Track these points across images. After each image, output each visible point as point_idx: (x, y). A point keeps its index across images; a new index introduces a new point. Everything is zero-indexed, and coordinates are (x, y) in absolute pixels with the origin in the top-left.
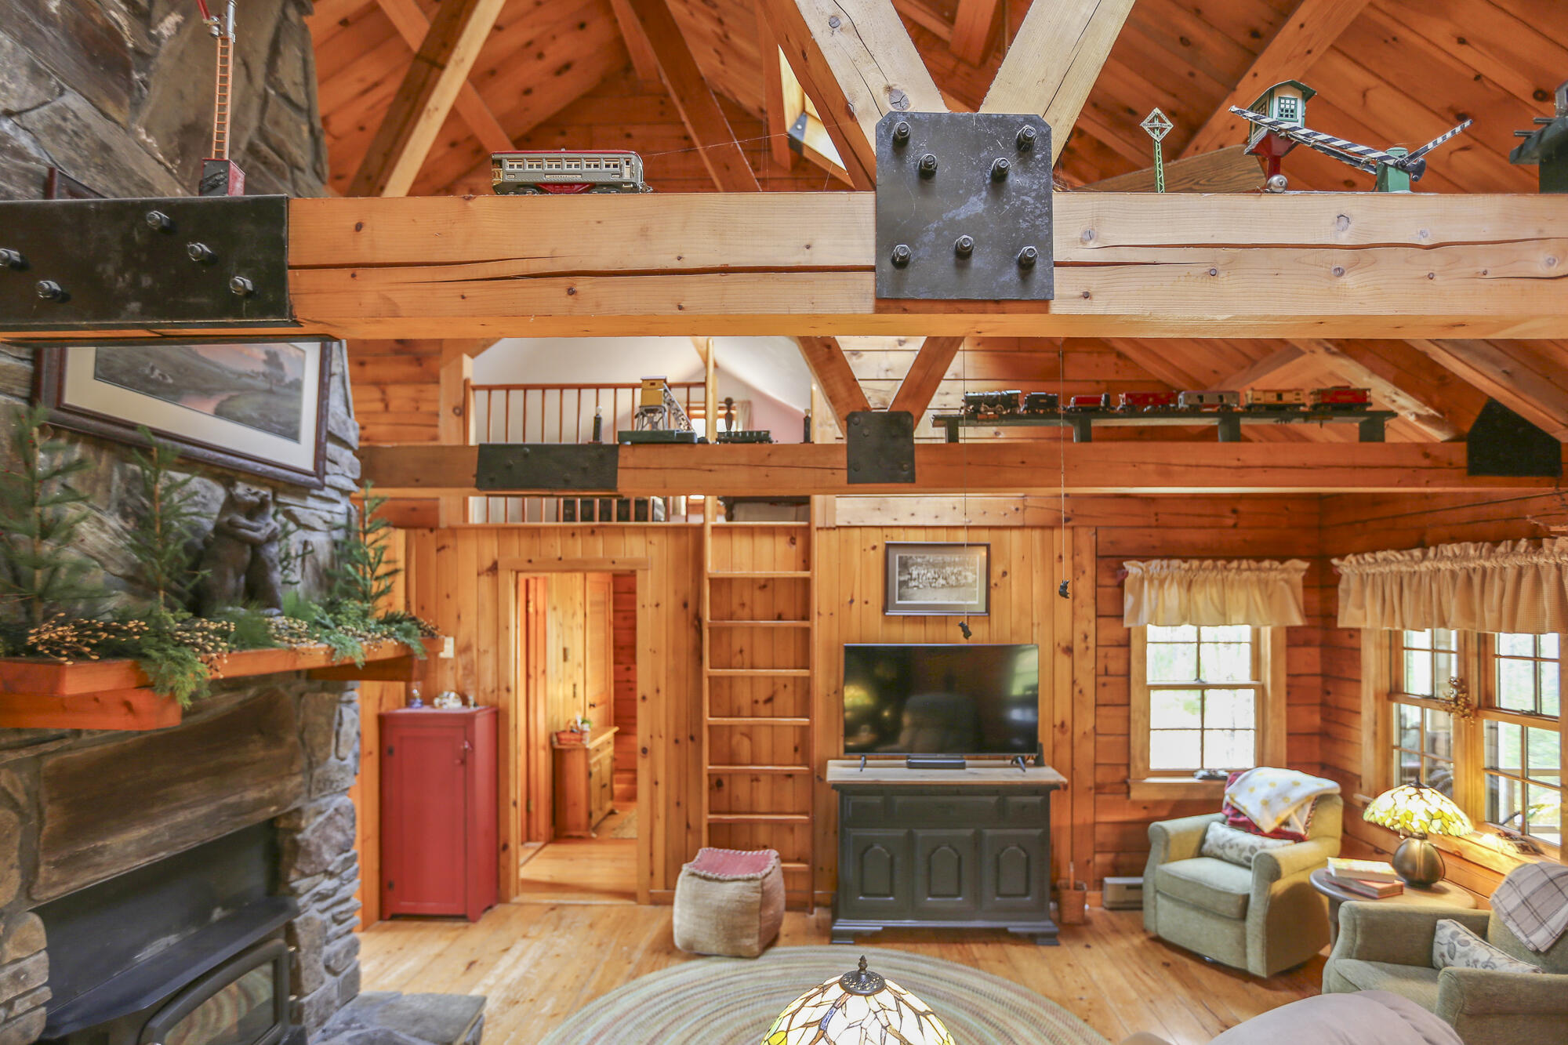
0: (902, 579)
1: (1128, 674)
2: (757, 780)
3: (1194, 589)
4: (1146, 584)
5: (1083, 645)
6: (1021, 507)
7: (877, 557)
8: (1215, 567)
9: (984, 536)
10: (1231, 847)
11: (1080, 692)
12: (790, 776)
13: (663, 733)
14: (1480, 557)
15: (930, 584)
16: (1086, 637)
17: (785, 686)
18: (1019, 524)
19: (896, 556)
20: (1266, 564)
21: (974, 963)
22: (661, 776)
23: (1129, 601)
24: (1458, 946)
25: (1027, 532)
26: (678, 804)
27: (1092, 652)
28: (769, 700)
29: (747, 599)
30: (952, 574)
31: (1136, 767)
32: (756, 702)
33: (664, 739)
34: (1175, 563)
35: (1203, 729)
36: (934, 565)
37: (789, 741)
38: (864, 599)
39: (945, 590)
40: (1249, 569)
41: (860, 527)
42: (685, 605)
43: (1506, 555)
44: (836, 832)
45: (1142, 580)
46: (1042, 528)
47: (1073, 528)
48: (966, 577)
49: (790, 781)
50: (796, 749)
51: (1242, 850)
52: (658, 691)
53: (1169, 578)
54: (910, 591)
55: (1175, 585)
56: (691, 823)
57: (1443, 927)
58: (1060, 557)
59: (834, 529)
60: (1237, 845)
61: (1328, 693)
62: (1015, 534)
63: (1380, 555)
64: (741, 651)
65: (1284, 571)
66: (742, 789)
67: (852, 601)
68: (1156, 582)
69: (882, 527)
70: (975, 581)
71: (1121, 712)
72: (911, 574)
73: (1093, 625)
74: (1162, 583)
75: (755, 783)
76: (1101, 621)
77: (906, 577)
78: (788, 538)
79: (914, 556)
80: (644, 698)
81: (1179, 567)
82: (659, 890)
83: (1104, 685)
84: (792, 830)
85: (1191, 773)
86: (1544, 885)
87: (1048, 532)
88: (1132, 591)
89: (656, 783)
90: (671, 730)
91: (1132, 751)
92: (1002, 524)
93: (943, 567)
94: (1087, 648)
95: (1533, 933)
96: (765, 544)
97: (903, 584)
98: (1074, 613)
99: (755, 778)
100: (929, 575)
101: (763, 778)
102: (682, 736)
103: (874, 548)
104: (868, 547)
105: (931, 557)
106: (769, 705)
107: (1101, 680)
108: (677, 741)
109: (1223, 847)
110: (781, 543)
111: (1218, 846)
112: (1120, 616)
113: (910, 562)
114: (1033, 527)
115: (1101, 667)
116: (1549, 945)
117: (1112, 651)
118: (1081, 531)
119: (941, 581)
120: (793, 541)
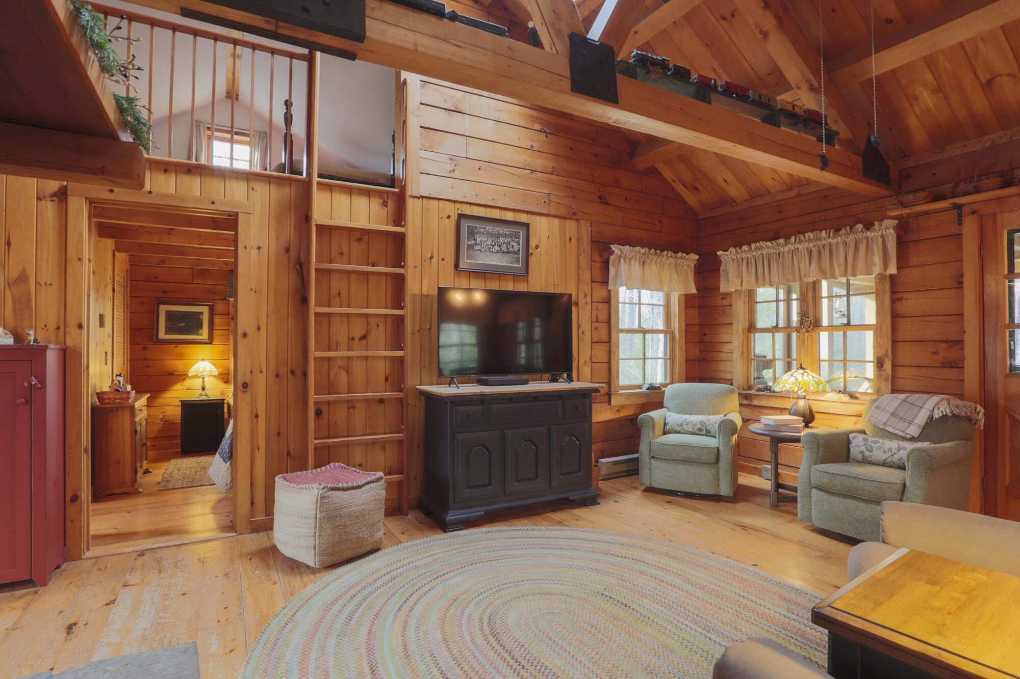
0: (469, 243)
1: (609, 322)
2: (354, 407)
3: (646, 267)
4: (622, 260)
5: (584, 302)
6: (547, 201)
7: (451, 225)
8: (656, 254)
9: (524, 218)
10: (687, 424)
11: (583, 333)
12: (381, 401)
13: (264, 370)
14: (829, 237)
15: (489, 249)
16: (586, 296)
17: (378, 326)
18: (546, 212)
19: (465, 225)
20: (680, 254)
21: (560, 523)
22: (261, 409)
23: (612, 271)
24: (872, 444)
25: (551, 219)
26: (279, 434)
27: (589, 306)
28: (364, 337)
29: (345, 249)
30: (504, 243)
31: (614, 383)
32: (353, 339)
33: (264, 373)
34: (637, 249)
35: (644, 359)
36: (492, 235)
37: (381, 370)
38: (441, 257)
39: (499, 254)
40: (671, 257)
41: (439, 199)
42: (287, 250)
43: (847, 234)
44: (419, 447)
45: (620, 257)
46: (560, 217)
47: (577, 220)
48: (513, 247)
49: (382, 406)
50: (387, 379)
51: (695, 425)
52: (259, 329)
53: (634, 258)
54: (475, 253)
55: (637, 262)
56: (291, 451)
57: (854, 438)
58: (570, 239)
59: (418, 198)
60: (691, 422)
61: (705, 335)
62: (544, 219)
63: (753, 246)
64: (339, 294)
65: (687, 260)
66: (340, 416)
67: (432, 258)
68: (627, 260)
69: (455, 202)
70: (519, 250)
71: (605, 347)
72: (476, 240)
73: (590, 286)
74: (630, 260)
75: (351, 410)
76: (594, 284)
77: (472, 242)
78: (381, 201)
79: (478, 226)
80: (245, 335)
81: (639, 252)
82: (260, 517)
83: (596, 328)
84: (384, 448)
85: (640, 387)
86: (900, 404)
87: (563, 221)
88: (614, 266)
89: (257, 416)
90: (272, 366)
91: (612, 373)
92: (536, 211)
93: (498, 238)
94: (587, 303)
95: (906, 429)
96: (362, 203)
97: (470, 247)
98: (578, 278)
99: (351, 405)
100: (488, 242)
101: (358, 405)
102: (283, 371)
103: (449, 217)
104: (445, 216)
105: (490, 228)
106: (364, 342)
107: (595, 325)
108: (277, 376)
109: (681, 425)
110: (376, 202)
111: (678, 425)
112: (607, 283)
113: (476, 231)
114: (554, 216)
115: (594, 316)
116: (919, 433)
117: (601, 306)
118: (583, 222)
119: (497, 248)
120: (385, 204)
